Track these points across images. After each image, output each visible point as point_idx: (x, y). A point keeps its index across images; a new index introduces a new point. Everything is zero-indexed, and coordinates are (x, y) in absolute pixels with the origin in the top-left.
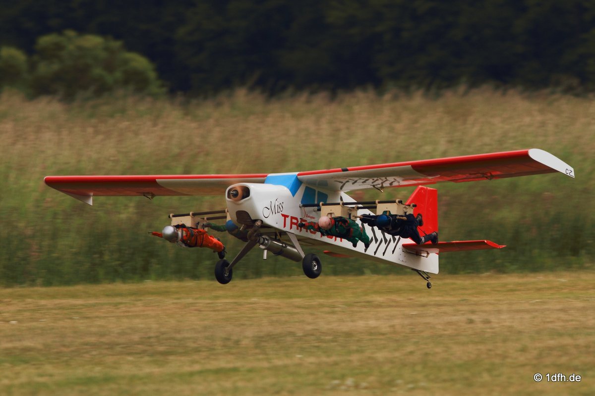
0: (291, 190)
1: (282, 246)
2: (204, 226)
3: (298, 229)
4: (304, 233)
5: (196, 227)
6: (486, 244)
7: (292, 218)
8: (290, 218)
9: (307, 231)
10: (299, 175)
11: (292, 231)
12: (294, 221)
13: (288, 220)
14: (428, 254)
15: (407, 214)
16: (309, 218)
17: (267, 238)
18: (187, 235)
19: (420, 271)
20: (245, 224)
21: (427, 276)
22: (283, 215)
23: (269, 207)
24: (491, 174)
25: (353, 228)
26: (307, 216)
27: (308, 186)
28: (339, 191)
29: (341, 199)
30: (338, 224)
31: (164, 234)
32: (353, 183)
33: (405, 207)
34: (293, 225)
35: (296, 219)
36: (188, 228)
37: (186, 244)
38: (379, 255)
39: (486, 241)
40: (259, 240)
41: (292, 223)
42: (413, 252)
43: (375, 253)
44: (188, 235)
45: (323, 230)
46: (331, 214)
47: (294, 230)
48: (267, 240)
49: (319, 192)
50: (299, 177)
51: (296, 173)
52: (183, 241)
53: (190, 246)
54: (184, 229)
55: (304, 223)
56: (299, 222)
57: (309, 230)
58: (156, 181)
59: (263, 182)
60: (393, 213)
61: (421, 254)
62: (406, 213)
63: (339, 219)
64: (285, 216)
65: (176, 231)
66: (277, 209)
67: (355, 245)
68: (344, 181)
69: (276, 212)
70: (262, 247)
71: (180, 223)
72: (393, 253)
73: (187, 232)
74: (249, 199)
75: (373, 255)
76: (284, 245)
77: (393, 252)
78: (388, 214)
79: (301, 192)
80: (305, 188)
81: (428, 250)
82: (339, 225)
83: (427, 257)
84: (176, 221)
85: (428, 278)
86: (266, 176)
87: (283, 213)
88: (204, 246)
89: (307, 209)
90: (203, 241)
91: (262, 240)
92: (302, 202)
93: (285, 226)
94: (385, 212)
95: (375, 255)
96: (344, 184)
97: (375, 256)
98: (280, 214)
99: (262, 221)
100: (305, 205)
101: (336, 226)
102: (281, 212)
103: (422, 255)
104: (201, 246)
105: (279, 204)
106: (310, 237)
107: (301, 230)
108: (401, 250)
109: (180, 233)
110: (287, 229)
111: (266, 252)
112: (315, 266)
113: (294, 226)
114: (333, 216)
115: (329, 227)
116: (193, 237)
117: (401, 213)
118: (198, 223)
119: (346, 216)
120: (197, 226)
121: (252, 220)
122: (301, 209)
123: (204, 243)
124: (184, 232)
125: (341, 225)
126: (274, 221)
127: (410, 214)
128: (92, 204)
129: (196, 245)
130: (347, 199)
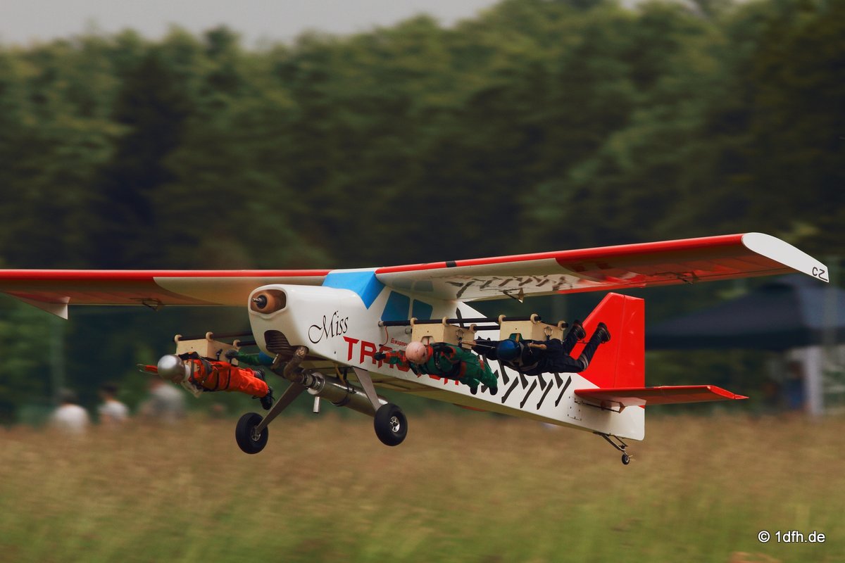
0: (362, 298)
1: (348, 390)
2: (230, 356)
3: (374, 362)
4: (386, 370)
5: (216, 358)
6: (709, 391)
7: (364, 344)
8: (359, 344)
9: (392, 367)
10: (377, 272)
11: (363, 366)
12: (368, 349)
13: (357, 348)
14: (622, 407)
15: (551, 338)
16: (396, 345)
17: (321, 377)
18: (199, 371)
19: (608, 435)
20: (279, 353)
21: (621, 444)
22: (346, 339)
23: (321, 325)
24: (693, 273)
25: (466, 362)
26: (393, 341)
27: (394, 290)
28: (454, 300)
29: (458, 312)
30: (438, 355)
31: (161, 369)
32: (482, 287)
33: (548, 328)
34: (365, 356)
35: (372, 345)
36: (203, 358)
37: (199, 386)
38: (530, 407)
39: (709, 387)
40: (306, 380)
41: (363, 353)
42: (596, 403)
43: (522, 404)
44: (203, 370)
45: (414, 364)
46: (428, 337)
47: (368, 364)
48: (319, 379)
49: (415, 301)
50: (378, 275)
51: (375, 269)
52: (193, 380)
53: (206, 390)
54: (195, 361)
55: (384, 352)
56: (378, 351)
57: (395, 365)
58: (153, 280)
59: (320, 284)
60: (525, 337)
61: (611, 406)
62: (548, 337)
63: (439, 347)
64: (352, 341)
65: (180, 363)
66: (334, 327)
67: (474, 391)
68: (465, 282)
69: (335, 333)
70: (311, 391)
71: (191, 351)
72: (556, 405)
73: (200, 365)
74: (284, 312)
75: (518, 407)
76: (351, 389)
77: (557, 403)
78: (517, 339)
79: (381, 301)
80: (389, 295)
81: (624, 400)
82: (440, 357)
83: (619, 412)
84: (184, 347)
85: (623, 447)
86: (326, 274)
87: (347, 335)
88: (232, 390)
89: (391, 329)
90: (229, 382)
91: (310, 380)
92: (382, 319)
93: (350, 357)
94: (513, 335)
95: (521, 407)
96: (464, 289)
97: (522, 409)
98: (341, 338)
99: (307, 349)
100: (387, 323)
101: (436, 359)
102: (343, 335)
103: (613, 408)
104: (227, 388)
105: (339, 320)
106: (398, 376)
107: (380, 365)
108: (572, 400)
109: (188, 367)
110: (355, 362)
111: (317, 400)
112: (395, 425)
113: (368, 358)
114: (431, 341)
115: (424, 360)
116: (212, 374)
117: (541, 338)
118: (220, 352)
119: (453, 342)
120: (218, 356)
121: (290, 346)
122: (382, 330)
123: (230, 385)
124: (196, 366)
125: (443, 357)
126: (331, 348)
127: (555, 340)
128: (67, 318)
129: (216, 388)
130: (469, 313)
